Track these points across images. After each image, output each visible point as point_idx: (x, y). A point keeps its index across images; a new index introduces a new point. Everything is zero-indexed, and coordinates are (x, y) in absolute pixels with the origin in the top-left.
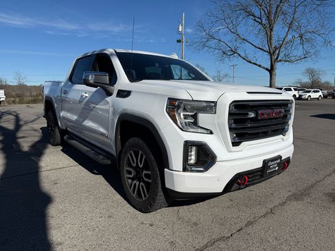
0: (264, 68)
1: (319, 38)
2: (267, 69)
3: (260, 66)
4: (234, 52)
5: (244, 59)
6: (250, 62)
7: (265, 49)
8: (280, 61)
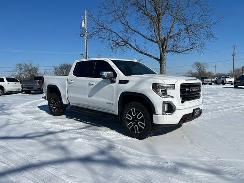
0: (155, 58)
1: (203, 31)
2: (157, 59)
3: (151, 56)
4: (126, 43)
5: (136, 49)
6: (141, 53)
7: (155, 40)
8: (169, 51)
